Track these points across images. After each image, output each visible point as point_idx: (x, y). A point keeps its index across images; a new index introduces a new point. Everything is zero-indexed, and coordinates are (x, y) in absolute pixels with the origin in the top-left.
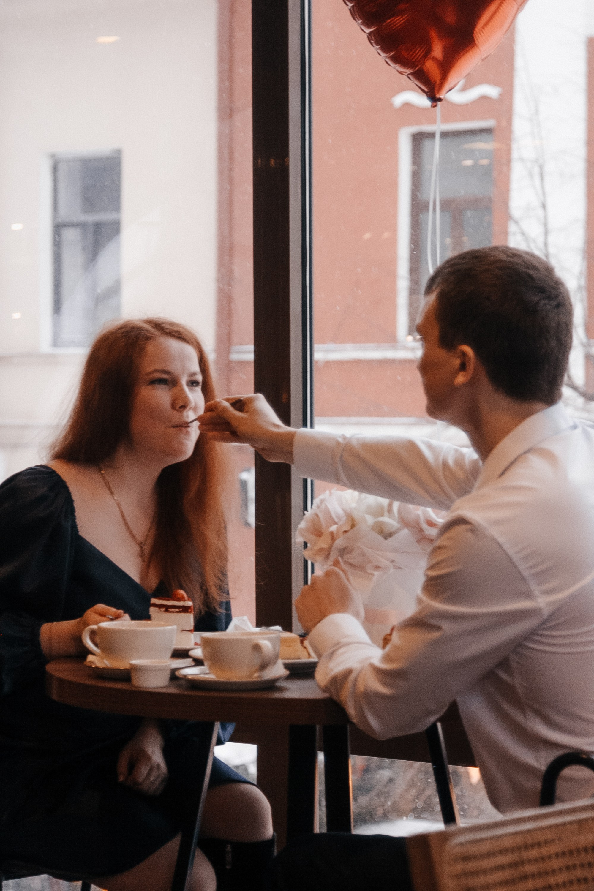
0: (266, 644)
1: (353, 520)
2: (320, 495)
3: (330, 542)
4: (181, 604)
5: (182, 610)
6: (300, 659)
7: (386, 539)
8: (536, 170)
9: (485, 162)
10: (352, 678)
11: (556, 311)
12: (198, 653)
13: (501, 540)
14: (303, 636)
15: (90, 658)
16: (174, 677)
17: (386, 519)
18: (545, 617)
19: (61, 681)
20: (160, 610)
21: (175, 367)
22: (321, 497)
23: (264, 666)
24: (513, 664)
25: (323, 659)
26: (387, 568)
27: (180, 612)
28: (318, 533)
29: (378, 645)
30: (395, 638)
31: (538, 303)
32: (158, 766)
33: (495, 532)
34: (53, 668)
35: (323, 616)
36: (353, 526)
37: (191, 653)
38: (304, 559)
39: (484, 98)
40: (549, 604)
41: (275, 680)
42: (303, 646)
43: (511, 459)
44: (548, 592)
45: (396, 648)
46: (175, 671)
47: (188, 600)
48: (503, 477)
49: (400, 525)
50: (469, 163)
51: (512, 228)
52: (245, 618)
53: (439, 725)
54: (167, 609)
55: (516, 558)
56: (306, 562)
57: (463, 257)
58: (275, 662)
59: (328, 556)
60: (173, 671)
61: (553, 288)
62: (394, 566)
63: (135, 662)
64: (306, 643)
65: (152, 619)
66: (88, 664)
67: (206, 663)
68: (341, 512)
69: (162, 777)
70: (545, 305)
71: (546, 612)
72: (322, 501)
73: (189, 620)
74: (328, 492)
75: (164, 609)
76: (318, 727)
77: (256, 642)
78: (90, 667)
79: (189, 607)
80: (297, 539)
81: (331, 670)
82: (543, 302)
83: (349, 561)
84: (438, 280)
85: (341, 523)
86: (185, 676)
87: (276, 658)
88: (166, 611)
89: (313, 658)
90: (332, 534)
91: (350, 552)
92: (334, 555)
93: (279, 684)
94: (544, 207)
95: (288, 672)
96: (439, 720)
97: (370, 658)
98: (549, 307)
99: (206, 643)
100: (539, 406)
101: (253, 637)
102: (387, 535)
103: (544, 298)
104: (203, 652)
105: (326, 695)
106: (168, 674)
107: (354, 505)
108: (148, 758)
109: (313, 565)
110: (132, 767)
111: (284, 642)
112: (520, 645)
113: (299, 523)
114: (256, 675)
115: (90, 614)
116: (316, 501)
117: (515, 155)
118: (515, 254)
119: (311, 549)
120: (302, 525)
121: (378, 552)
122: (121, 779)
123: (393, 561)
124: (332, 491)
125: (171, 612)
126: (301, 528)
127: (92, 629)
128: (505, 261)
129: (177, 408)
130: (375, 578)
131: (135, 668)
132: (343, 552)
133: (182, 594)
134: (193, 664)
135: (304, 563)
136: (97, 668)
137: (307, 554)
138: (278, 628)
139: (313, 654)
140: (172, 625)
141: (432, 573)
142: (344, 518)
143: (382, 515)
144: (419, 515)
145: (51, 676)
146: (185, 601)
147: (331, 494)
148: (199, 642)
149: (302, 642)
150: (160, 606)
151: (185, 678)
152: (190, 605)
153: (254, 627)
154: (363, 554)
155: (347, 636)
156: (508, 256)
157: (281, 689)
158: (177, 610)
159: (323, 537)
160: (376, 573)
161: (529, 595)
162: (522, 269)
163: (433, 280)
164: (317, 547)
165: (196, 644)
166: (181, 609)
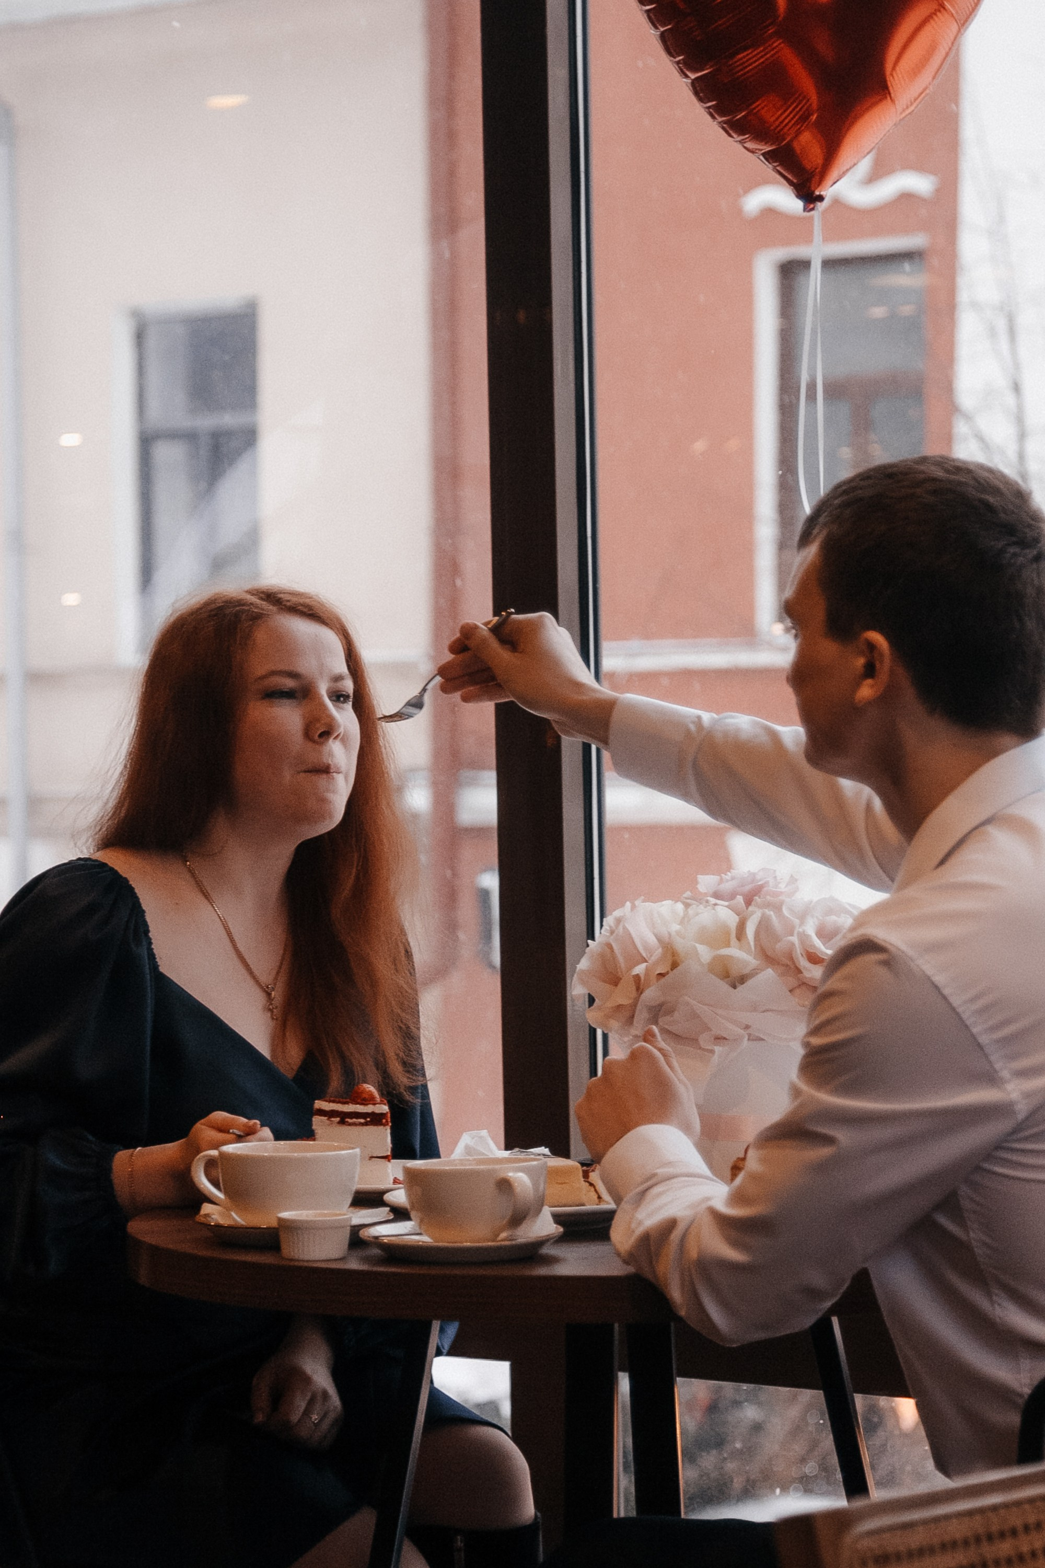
0: (521, 1180)
1: (674, 954)
2: (614, 910)
3: (634, 994)
4: (369, 1109)
5: (369, 1121)
6: (583, 1205)
7: (735, 987)
8: (1001, 324)
9: (907, 310)
10: (676, 1235)
11: (1035, 566)
12: (399, 1197)
13: (939, 979)
14: (587, 1166)
15: (207, 1208)
16: (356, 1240)
17: (734, 952)
18: (1020, 1117)
19: (155, 1250)
20: (331, 1121)
21: (307, 665)
22: (617, 913)
23: (517, 1219)
24: (966, 1204)
25: (624, 1205)
26: (737, 1040)
27: (366, 1124)
28: (614, 980)
29: (722, 1178)
30: (753, 1163)
31: (1002, 551)
32: (325, 1395)
33: (928, 966)
34: (139, 1228)
35: (625, 1128)
36: (674, 965)
37: (388, 1197)
38: (590, 1027)
39: (906, 198)
40: (1027, 1095)
41: (540, 1243)
42: (588, 1182)
43: (958, 836)
44: (1023, 1073)
45: (754, 1178)
46: (359, 1231)
47: (381, 1103)
48: (943, 868)
49: (758, 962)
50: (879, 312)
51: (961, 428)
52: (484, 1133)
53: (835, 1321)
54: (344, 1118)
55: (967, 1013)
56: (593, 1032)
57: (866, 477)
58: (539, 1211)
59: (630, 1020)
60: (356, 1230)
61: (1030, 526)
62: (749, 1035)
63: (285, 1215)
64: (594, 1176)
65: (317, 1137)
66: (203, 1220)
67: (413, 1214)
68: (652, 940)
69: (332, 1416)
70: (1015, 555)
71: (1022, 1109)
72: (618, 921)
73: (383, 1137)
74: (628, 904)
75: (338, 1119)
76: (616, 1326)
77: (502, 1175)
78: (207, 1226)
79: (382, 1115)
80: (576, 990)
81: (640, 1223)
82: (1012, 550)
83: (670, 1028)
84: (822, 520)
85: (654, 958)
86: (377, 1238)
87: (540, 1203)
88: (342, 1122)
89: (608, 1203)
90: (637, 977)
91: (670, 1012)
92: (642, 1015)
93: (546, 1250)
94: (1017, 388)
95: (561, 1229)
96: (834, 1310)
97: (708, 1199)
98: (1021, 559)
99: (413, 1178)
100: (1007, 739)
101: (497, 1167)
102: (738, 980)
103: (1015, 543)
104: (409, 1195)
105: (631, 1269)
106: (346, 1234)
107: (675, 927)
108: (307, 1380)
109: (605, 1037)
110: (279, 1397)
111: (553, 1174)
112: (978, 1168)
113: (578, 962)
114: (503, 1235)
115: (203, 1130)
116: (609, 920)
117: (963, 296)
118: (961, 469)
119: (599, 1008)
120: (584, 964)
121: (720, 1011)
122: (260, 1418)
123: (747, 1027)
124: (637, 903)
125: (350, 1124)
126: (582, 971)
127: (211, 1156)
128: (941, 481)
129: (316, 737)
130: (715, 1059)
131: (287, 1226)
132: (657, 1012)
133: (370, 1091)
134: (392, 1217)
135: (590, 1033)
136: (218, 1226)
137: (592, 1017)
138: (544, 1150)
139: (606, 1196)
140: (353, 1148)
141: (816, 1041)
142: (659, 952)
143: (728, 945)
144: (793, 944)
145: (138, 1243)
146: (374, 1104)
147: (633, 907)
148: (401, 1177)
149: (586, 1175)
150: (331, 1114)
151: (376, 1242)
152: (385, 1112)
153: (500, 1149)
154: (694, 1016)
155: (669, 1164)
156: (947, 471)
157: (551, 1260)
158: (362, 1121)
159: (622, 984)
160: (717, 1049)
161: (991, 1078)
162: (972, 493)
163: (812, 521)
164: (610, 1004)
165: (396, 1181)
166: (368, 1119)
